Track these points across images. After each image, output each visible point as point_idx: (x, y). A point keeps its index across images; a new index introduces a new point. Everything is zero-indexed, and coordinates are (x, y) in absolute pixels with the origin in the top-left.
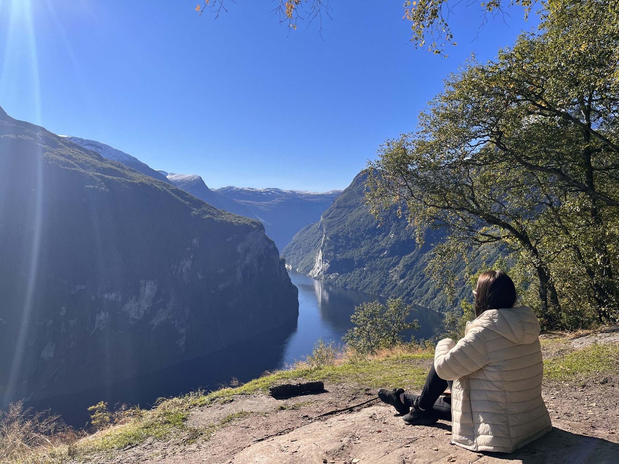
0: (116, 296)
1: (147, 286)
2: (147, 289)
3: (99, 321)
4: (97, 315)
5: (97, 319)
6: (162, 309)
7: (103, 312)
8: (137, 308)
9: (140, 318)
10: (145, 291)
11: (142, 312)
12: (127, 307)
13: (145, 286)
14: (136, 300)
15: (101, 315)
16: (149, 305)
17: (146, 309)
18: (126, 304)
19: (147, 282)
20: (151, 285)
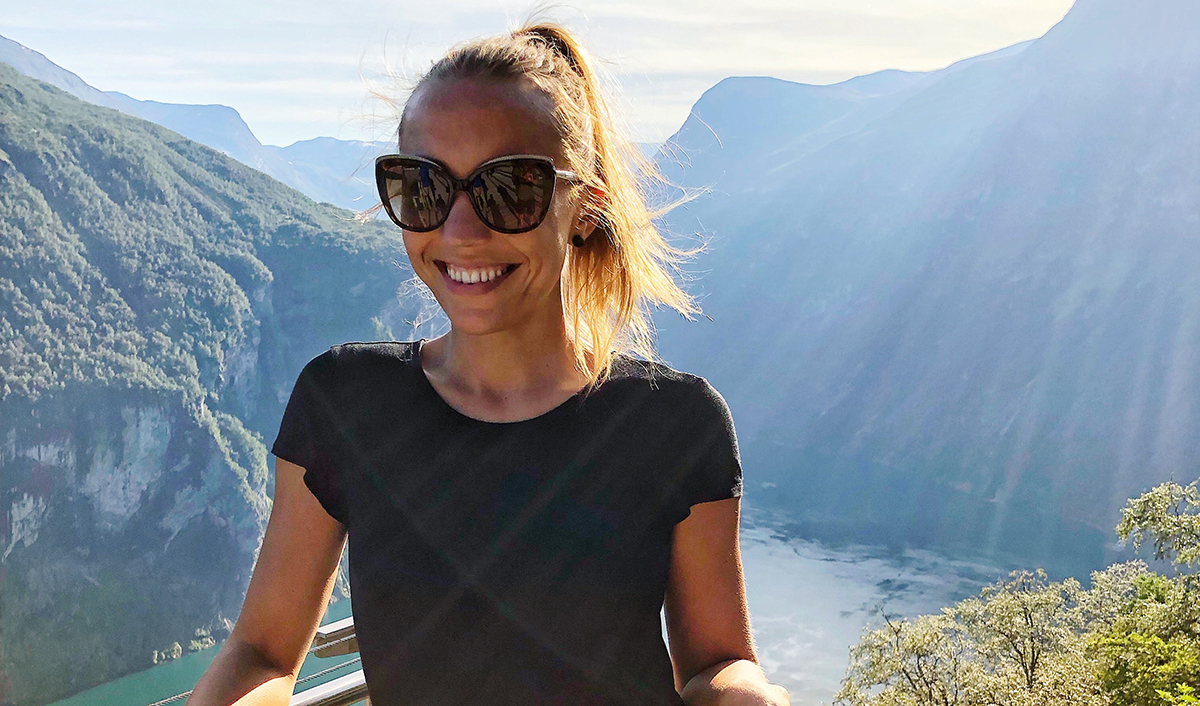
0: (60, 453)
1: (143, 424)
2: (142, 434)
3: (21, 521)
4: (14, 506)
5: (16, 518)
6: (189, 488)
7: (29, 497)
8: (122, 484)
9: (132, 512)
10: (138, 436)
11: (136, 497)
12: (93, 482)
13: (138, 426)
14: (117, 465)
15: (24, 505)
16: (153, 477)
17: (145, 488)
18: (88, 476)
19: (141, 414)
20: (154, 420)
